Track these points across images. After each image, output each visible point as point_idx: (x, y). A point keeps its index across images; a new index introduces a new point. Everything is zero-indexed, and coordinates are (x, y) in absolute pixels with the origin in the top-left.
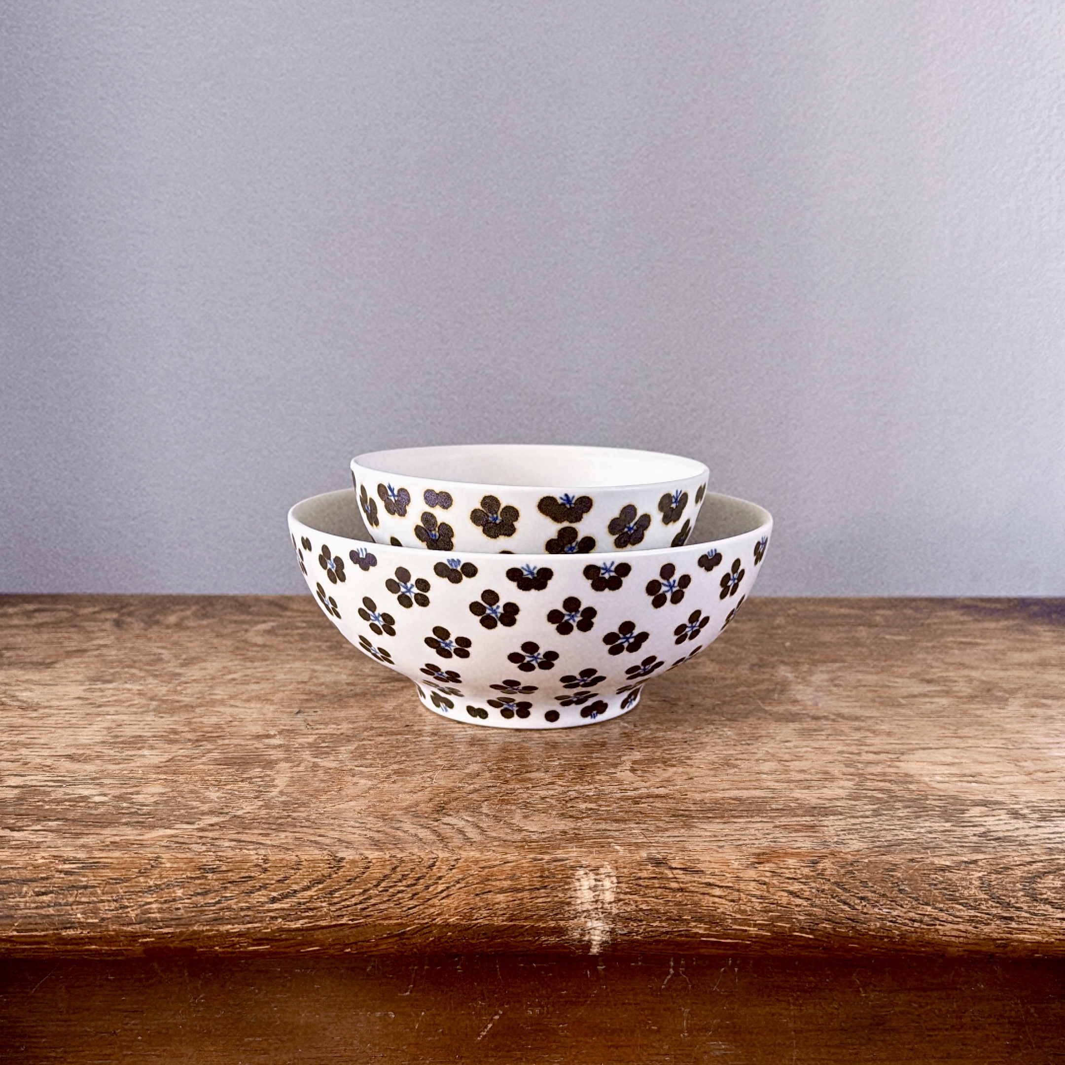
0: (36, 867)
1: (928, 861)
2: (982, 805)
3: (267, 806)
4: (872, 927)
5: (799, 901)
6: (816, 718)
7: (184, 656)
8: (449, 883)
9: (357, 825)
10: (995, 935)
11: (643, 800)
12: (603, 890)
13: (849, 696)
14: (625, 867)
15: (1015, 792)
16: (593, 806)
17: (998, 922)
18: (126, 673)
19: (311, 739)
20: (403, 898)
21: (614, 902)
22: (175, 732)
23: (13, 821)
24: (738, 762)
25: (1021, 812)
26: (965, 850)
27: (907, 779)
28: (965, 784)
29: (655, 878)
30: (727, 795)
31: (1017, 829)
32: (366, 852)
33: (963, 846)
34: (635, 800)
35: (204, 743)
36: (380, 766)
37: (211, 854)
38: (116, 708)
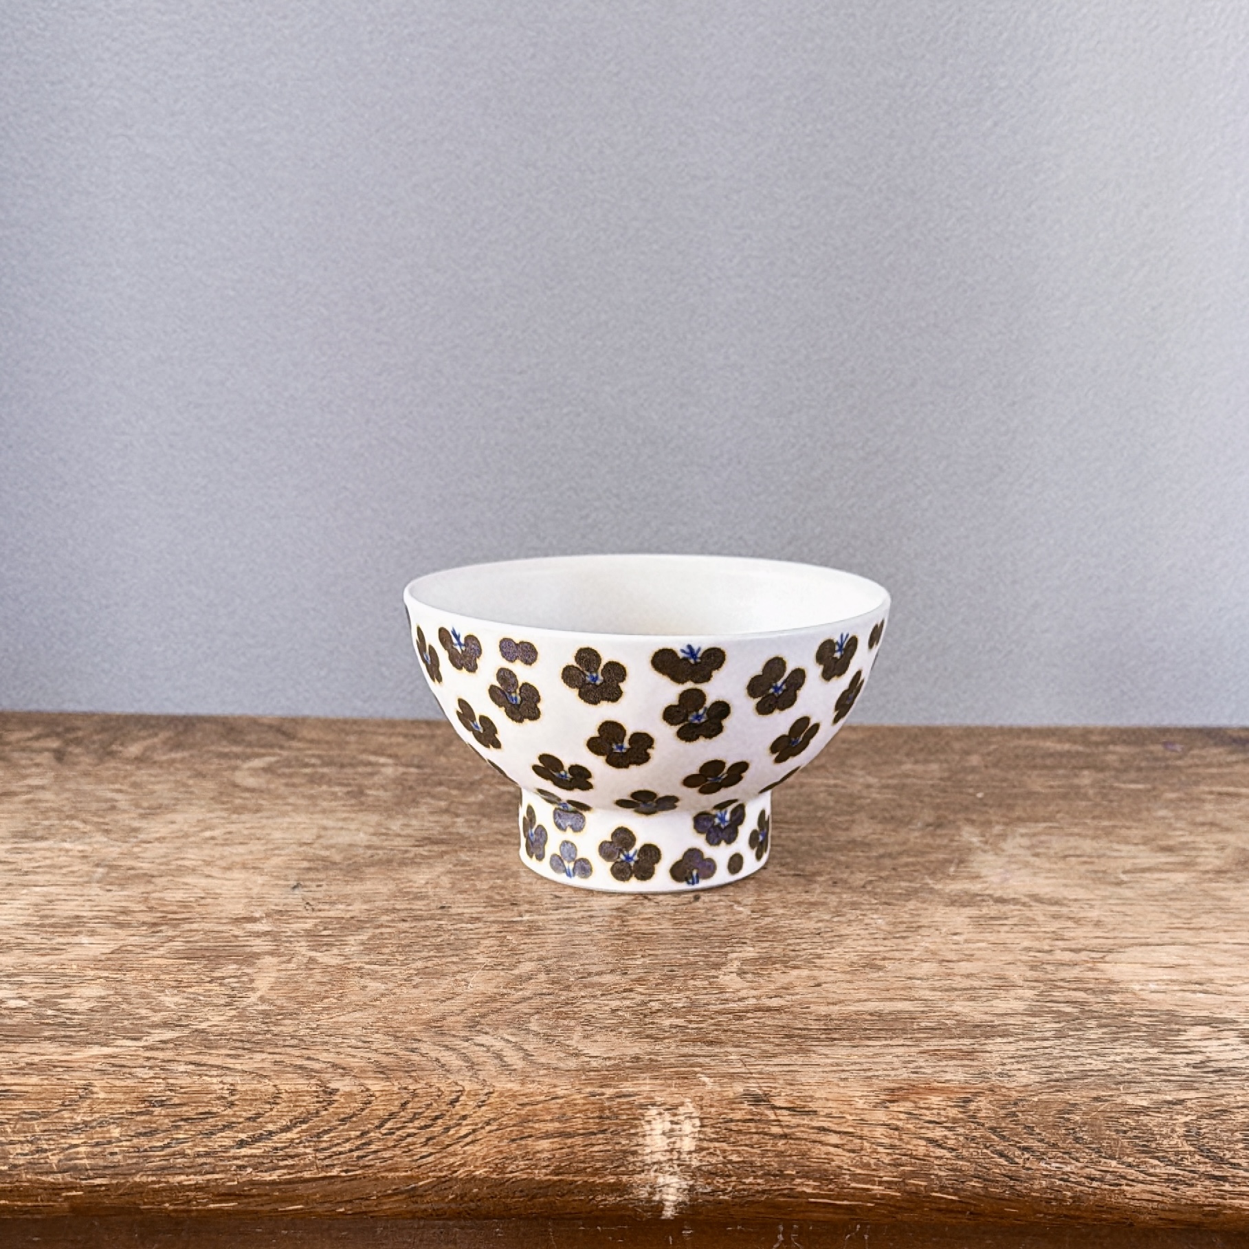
1: (1119, 1101)
2: (1205, 1025)
3: (242, 1016)
4: (1036, 1187)
5: (940, 1152)
6: (1001, 901)
7: (145, 804)
8: (476, 1124)
9: (360, 1044)
10: (1201, 1200)
11: (749, 1015)
12: (681, 1136)
13: (1050, 871)
14: (711, 1106)
16: (680, 1022)
17: (1207, 1183)
18: (65, 827)
19: (309, 925)
20: (414, 1144)
21: (695, 1151)
22: (125, 912)
24: (886, 963)
26: (1171, 1086)
27: (1109, 987)
28: (1188, 995)
29: (750, 1120)
30: (861, 1008)
32: (366, 1082)
33: (1169, 1081)
34: (739, 1016)
35: (163, 928)
36: (399, 963)
37: (161, 1081)
38: (48, 877)
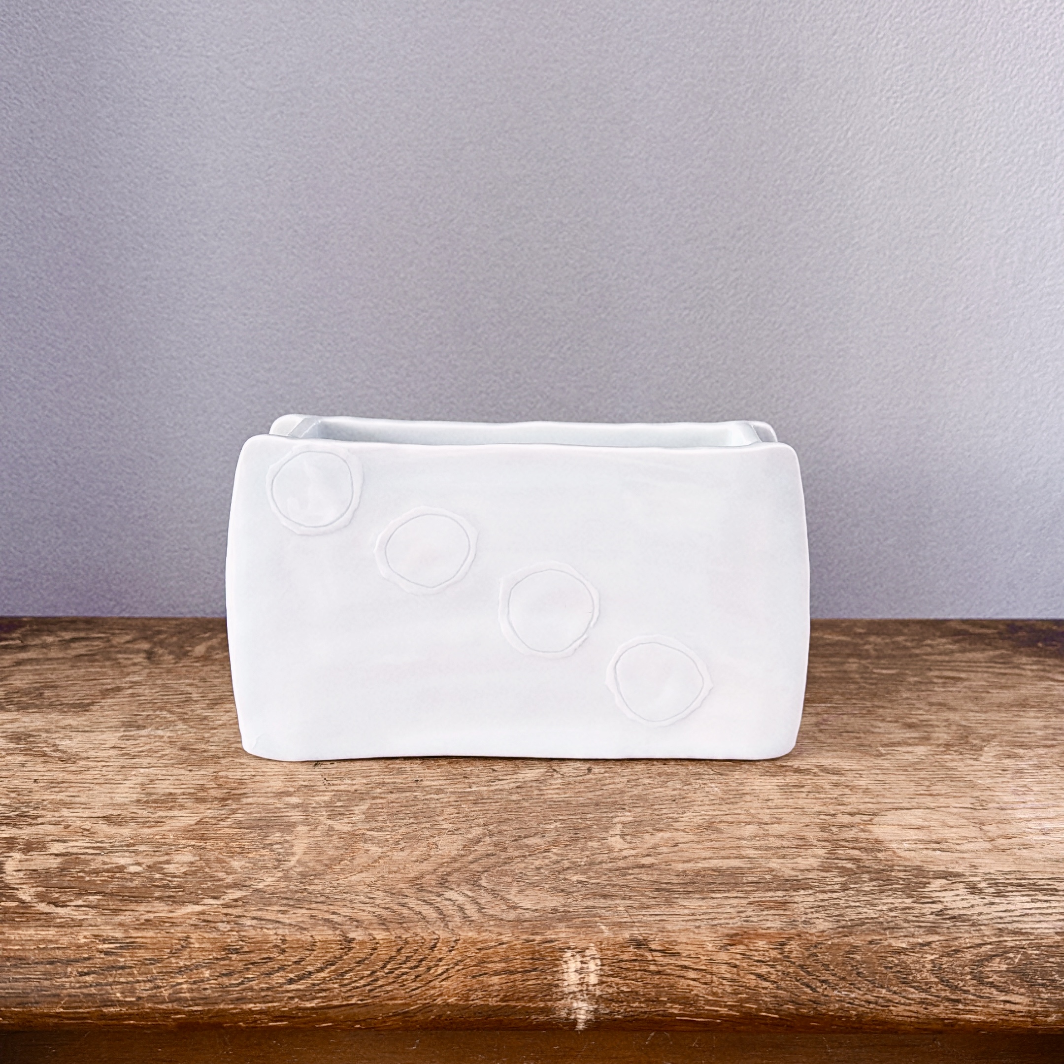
0: (79, 947)
1: (886, 943)
2: (943, 878)
3: (286, 878)
4: (831, 1008)
5: (766, 984)
8: (448, 965)
9: (368, 900)
11: (630, 872)
12: (588, 972)
13: (831, 745)
14: (608, 950)
15: (976, 862)
16: (583, 878)
17: (947, 1004)
18: (158, 716)
19: (327, 797)
20: (406, 980)
21: (598, 984)
22: (203, 788)
23: (57, 895)
24: (722, 825)
25: (980, 886)
26: (921, 931)
27: (877, 845)
28: (930, 853)
29: (635, 960)
30: (707, 866)
31: (972, 906)
32: (374, 932)
33: (920, 927)
34: (623, 872)
35: (229, 802)
36: (389, 829)
37: (235, 933)
38: (148, 760)
